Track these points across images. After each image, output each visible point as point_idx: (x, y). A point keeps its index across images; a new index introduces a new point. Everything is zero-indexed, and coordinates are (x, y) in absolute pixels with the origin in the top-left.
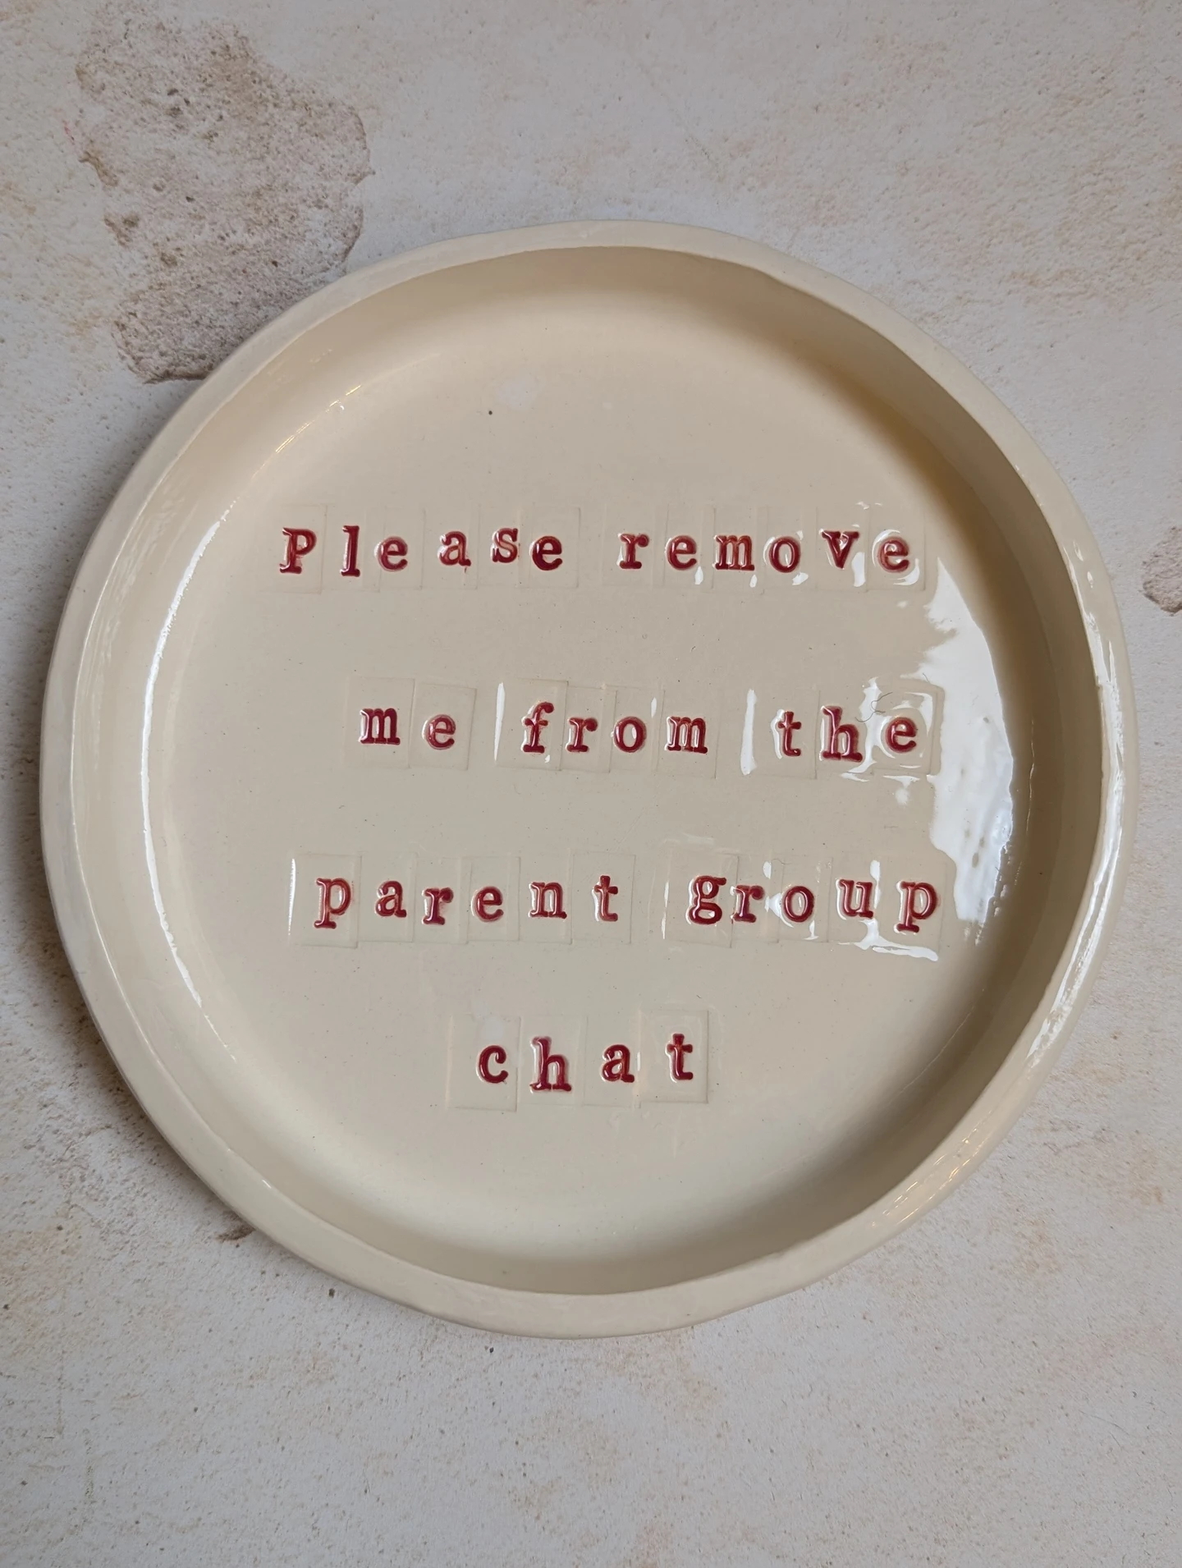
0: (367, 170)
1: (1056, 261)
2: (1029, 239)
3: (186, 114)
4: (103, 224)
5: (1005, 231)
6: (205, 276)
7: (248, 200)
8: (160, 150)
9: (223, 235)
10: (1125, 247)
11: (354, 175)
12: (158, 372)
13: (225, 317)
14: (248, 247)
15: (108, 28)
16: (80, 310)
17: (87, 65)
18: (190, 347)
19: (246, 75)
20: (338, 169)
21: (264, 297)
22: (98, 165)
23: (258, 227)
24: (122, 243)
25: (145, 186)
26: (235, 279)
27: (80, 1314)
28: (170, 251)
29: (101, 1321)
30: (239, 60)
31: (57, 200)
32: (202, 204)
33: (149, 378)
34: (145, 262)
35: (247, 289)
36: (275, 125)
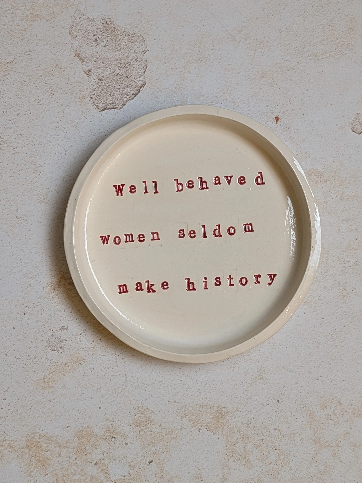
0: (146, 50)
1: (321, 50)
2: (314, 45)
3: (99, 40)
4: (83, 72)
5: (308, 43)
6: (110, 82)
7: (118, 61)
8: (94, 51)
9: (113, 71)
10: (338, 44)
11: (143, 52)
12: (102, 108)
14: (120, 74)
15: (75, 20)
16: (80, 95)
17: (71, 31)
18: (109, 101)
19: (112, 29)
20: (139, 51)
21: (126, 86)
22: (78, 57)
23: (122, 68)
24: (88, 77)
25: (91, 61)
26: (118, 82)
28: (100, 77)
30: (110, 25)
31: (70, 67)
32: (106, 64)
33: (100, 110)
34: (95, 81)
35: (121, 84)
36: (122, 41)
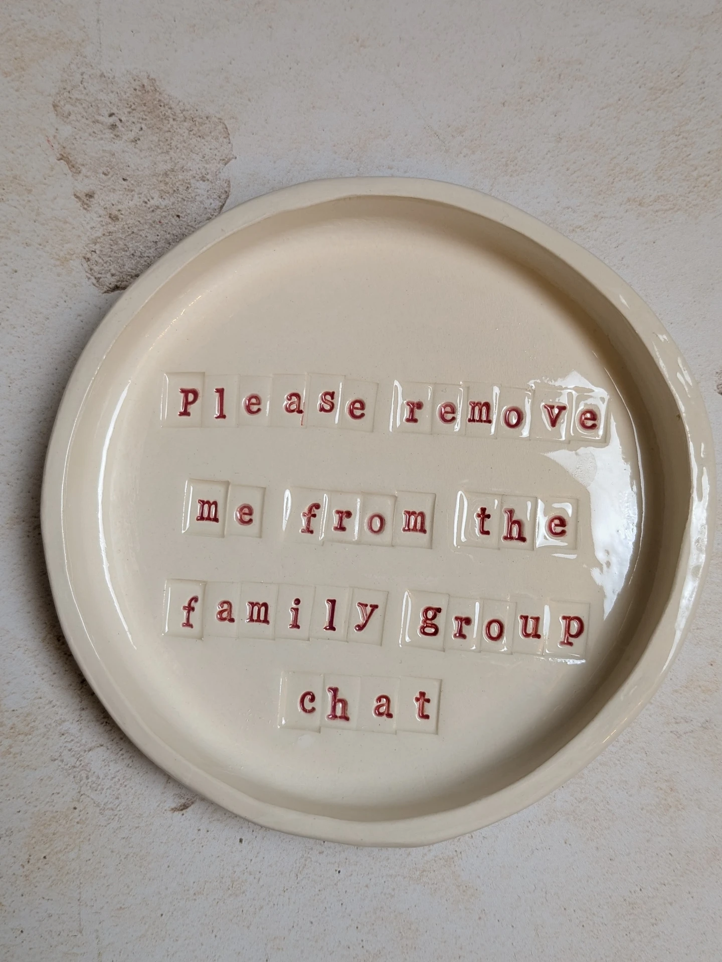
0: (232, 156)
1: (655, 190)
2: (637, 178)
3: (120, 127)
4: (73, 197)
5: (623, 173)
6: (136, 226)
7: (160, 179)
8: (105, 150)
9: (146, 200)
10: (697, 179)
11: (223, 160)
12: (110, 286)
13: (150, 251)
14: (161, 207)
15: (71, 78)
16: (61, 250)
17: (59, 101)
18: (129, 270)
19: (155, 102)
20: (214, 156)
21: (172, 237)
22: (68, 162)
23: (168, 195)
24: (85, 209)
25: (98, 173)
26: (154, 227)
27: (89, 860)
28: (116, 213)
29: (102, 864)
30: (151, 93)
31: (45, 184)
32: (132, 182)
33: (105, 290)
34: (100, 219)
35: (162, 232)
36: (175, 132)
